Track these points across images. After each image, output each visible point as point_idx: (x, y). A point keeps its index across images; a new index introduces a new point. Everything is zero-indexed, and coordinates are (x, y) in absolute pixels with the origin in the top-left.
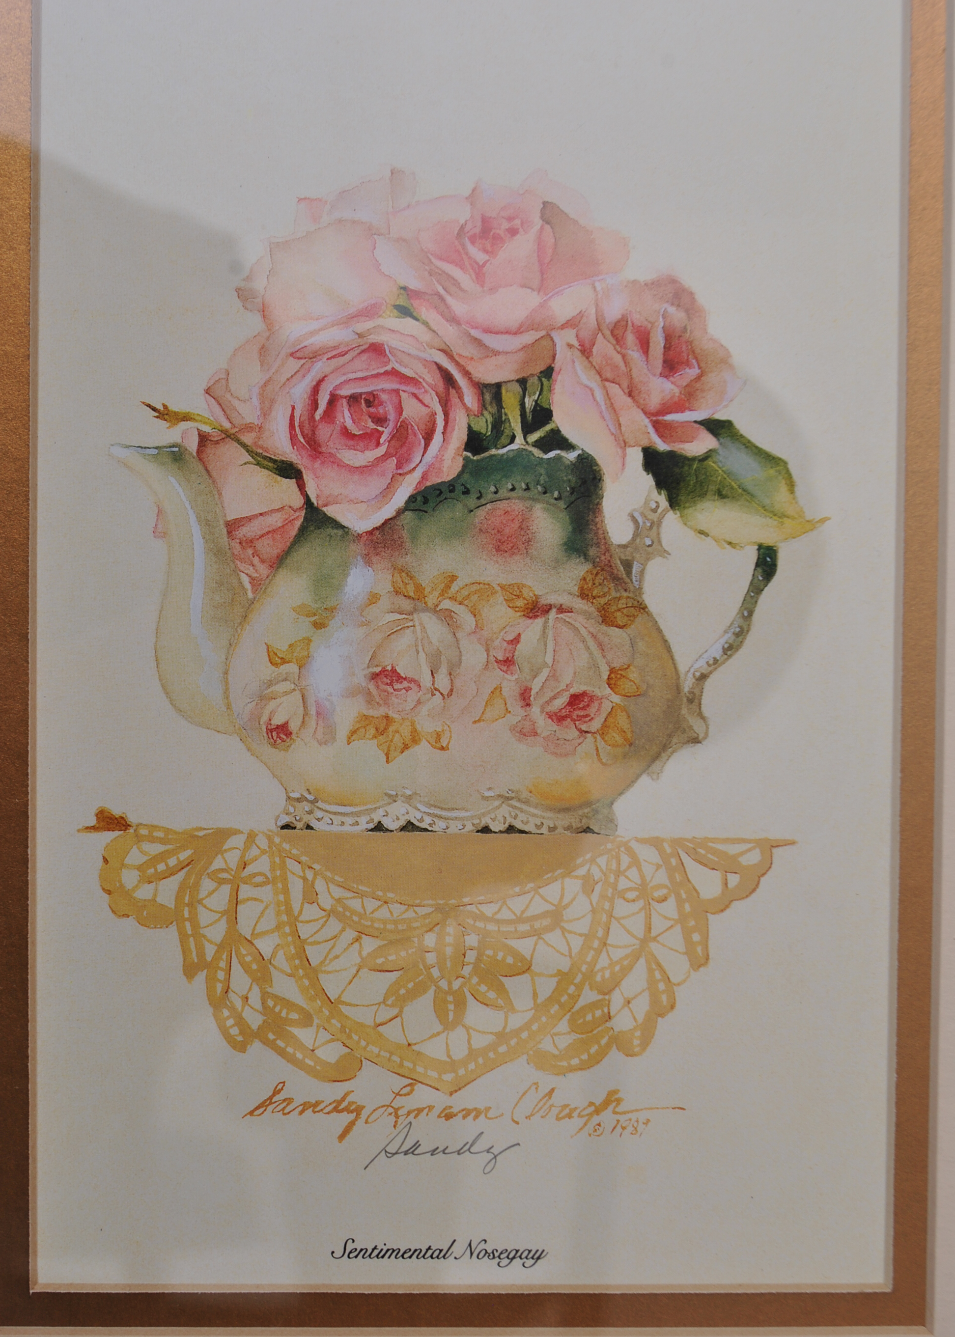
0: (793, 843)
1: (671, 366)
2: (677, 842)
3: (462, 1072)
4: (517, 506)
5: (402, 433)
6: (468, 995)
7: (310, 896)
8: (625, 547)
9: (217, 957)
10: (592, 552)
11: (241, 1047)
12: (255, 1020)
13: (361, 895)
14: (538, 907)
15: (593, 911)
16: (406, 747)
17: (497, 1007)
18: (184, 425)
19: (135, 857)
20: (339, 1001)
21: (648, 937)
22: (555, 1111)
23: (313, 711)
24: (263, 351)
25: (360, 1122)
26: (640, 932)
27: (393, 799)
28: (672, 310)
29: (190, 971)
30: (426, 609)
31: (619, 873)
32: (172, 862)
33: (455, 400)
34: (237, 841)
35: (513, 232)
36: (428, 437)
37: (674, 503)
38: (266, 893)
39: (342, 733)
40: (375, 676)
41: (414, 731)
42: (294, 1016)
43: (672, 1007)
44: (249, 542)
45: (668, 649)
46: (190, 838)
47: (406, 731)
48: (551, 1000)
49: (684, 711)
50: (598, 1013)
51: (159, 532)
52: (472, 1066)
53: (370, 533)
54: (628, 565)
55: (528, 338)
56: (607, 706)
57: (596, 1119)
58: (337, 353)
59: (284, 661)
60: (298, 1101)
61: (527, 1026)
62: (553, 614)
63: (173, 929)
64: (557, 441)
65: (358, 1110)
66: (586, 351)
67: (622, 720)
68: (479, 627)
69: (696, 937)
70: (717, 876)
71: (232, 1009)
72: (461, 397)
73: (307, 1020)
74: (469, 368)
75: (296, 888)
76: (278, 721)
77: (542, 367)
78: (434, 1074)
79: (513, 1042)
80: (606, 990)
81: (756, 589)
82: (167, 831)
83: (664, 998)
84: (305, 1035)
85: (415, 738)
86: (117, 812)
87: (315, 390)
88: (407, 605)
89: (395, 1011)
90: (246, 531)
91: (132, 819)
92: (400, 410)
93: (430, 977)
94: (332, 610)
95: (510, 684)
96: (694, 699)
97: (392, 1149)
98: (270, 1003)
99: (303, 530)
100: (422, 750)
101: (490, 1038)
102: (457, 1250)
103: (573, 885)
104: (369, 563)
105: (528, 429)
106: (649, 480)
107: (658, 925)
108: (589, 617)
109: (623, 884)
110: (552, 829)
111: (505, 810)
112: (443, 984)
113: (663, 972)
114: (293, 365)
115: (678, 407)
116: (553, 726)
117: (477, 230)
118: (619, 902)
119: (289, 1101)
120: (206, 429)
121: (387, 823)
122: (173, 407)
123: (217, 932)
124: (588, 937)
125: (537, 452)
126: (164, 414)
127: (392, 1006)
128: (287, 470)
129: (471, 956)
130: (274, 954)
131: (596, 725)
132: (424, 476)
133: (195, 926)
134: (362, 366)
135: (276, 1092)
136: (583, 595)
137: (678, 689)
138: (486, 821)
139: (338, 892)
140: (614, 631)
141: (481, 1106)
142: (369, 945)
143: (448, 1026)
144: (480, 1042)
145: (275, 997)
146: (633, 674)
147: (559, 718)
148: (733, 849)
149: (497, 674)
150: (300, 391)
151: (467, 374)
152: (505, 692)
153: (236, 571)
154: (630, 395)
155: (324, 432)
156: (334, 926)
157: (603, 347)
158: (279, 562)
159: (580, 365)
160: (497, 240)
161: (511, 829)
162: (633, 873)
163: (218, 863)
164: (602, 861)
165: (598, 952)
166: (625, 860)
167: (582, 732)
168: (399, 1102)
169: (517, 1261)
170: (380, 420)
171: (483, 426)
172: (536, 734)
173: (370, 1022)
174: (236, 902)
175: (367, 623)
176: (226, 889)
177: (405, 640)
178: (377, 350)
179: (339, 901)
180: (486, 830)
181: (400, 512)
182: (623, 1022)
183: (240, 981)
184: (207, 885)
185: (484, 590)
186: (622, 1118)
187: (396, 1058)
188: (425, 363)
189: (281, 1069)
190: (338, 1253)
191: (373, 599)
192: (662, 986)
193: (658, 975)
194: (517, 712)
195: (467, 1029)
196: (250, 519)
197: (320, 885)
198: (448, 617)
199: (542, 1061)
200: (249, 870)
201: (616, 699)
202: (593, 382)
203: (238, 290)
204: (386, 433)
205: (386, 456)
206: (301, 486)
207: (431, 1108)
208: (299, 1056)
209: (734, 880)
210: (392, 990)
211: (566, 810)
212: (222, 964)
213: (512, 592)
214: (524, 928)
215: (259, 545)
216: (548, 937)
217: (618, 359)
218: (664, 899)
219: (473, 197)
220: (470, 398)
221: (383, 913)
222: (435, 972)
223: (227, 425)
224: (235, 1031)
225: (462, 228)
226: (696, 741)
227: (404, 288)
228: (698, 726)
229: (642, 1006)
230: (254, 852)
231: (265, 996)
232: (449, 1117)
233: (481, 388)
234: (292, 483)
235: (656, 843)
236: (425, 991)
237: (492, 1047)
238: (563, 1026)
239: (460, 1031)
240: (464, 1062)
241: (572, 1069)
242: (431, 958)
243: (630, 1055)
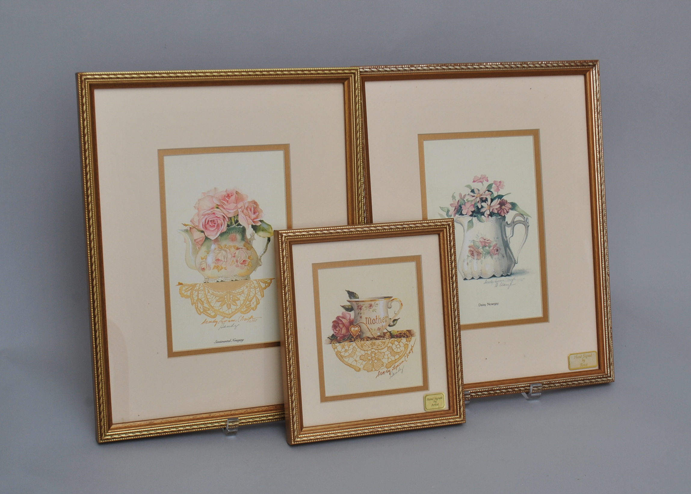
1: (254, 213)
2: (259, 280)
4: (234, 234)
5: (218, 225)
6: (231, 305)
7: (209, 292)
8: (249, 239)
9: (196, 302)
10: (245, 240)
11: (200, 314)
12: (202, 310)
13: (216, 291)
14: (240, 291)
15: (248, 291)
16: (221, 270)
17: (235, 305)
18: (188, 226)
19: (184, 289)
20: (213, 307)
21: (256, 294)
22: (244, 319)
23: (208, 266)
24: (198, 215)
25: (217, 324)
26: (254, 293)
27: (219, 277)
28: (254, 205)
29: (192, 304)
30: (223, 250)
31: (251, 285)
32: (189, 289)
33: (225, 220)
34: (198, 285)
35: (232, 195)
36: (222, 225)
37: (256, 232)
38: (202, 292)
39: (212, 269)
40: (216, 260)
41: (222, 267)
42: (207, 309)
43: (259, 303)
44: (198, 242)
45: (256, 253)
46: (191, 285)
47: (221, 267)
48: (243, 304)
49: (259, 261)
50: (249, 305)
51: (185, 242)
53: (214, 240)
54: (250, 241)
55: (235, 210)
56: (248, 262)
57: (249, 320)
58: (209, 214)
59: (203, 259)
60: (208, 321)
61: (240, 308)
62: (240, 249)
63: (190, 299)
64: (239, 225)
65: (217, 322)
66: (243, 212)
67: (250, 263)
68: (230, 252)
69: (262, 293)
70: (264, 284)
71: (199, 309)
72: (226, 219)
73: (209, 310)
74: (227, 215)
75: (207, 291)
76: (203, 267)
77: (237, 214)
78: (227, 316)
79: (238, 310)
80: (250, 301)
81: (268, 243)
82: (188, 284)
84: (209, 312)
85: (222, 269)
86: (181, 282)
87: (206, 220)
88: (220, 249)
89: (221, 308)
90: (197, 241)
91: (183, 283)
92: (218, 222)
94: (209, 251)
95: (235, 259)
97: (222, 327)
99: (205, 240)
100: (223, 270)
101: (234, 310)
102: (231, 340)
103: (245, 287)
104: (214, 244)
105: (235, 223)
106: (252, 229)
107: (257, 292)
108: (245, 249)
109: (252, 286)
110: (242, 280)
111: (235, 277)
112: (228, 303)
113: (258, 298)
114: (202, 217)
115: (256, 219)
116: (241, 265)
117: (227, 196)
118: (251, 289)
119: (207, 321)
120: (191, 227)
121: (219, 281)
122: (186, 224)
123: (196, 298)
124: (247, 294)
125: (237, 226)
126: (185, 225)
127: (221, 306)
128: (202, 232)
129: (231, 299)
130: (204, 301)
131: (247, 264)
132: (221, 231)
133: (193, 298)
134: (212, 216)
135: (205, 320)
136: (244, 246)
137: (258, 258)
138: (232, 279)
139: (212, 291)
140: (249, 251)
141: (234, 320)
142: (217, 298)
143: (229, 309)
144: (233, 311)
145: (205, 307)
146: (252, 257)
147: (242, 264)
148: (266, 280)
149: (233, 258)
150: (204, 220)
151: (227, 216)
152: (234, 261)
153: (196, 247)
154: (249, 217)
155: (207, 226)
156: (212, 296)
157: (245, 211)
158: (202, 245)
159: (242, 214)
160: (230, 197)
161: (236, 280)
162: (253, 285)
163: (196, 288)
164: (249, 283)
165: (249, 296)
166: (252, 283)
167: (245, 266)
168: (222, 320)
169: (240, 341)
170: (215, 224)
171: (229, 223)
172: (238, 266)
174: (198, 294)
175: (214, 253)
176: (197, 292)
177: (220, 254)
178: (214, 213)
179: (213, 292)
180: (232, 280)
181: (218, 236)
182: (253, 306)
183: (199, 305)
184: (194, 292)
185: (230, 247)
186: (253, 320)
187: (222, 314)
188: (221, 215)
189: (206, 317)
190: (215, 343)
191: (215, 249)
192: (258, 300)
194: (236, 263)
195: (231, 309)
196: (197, 239)
197: (210, 290)
198: (226, 251)
199: (242, 312)
200: (200, 289)
201: (249, 260)
202: (244, 216)
203: (194, 206)
204: (216, 225)
205: (216, 228)
206: (204, 234)
207: (227, 321)
208: (208, 315)
209: (267, 284)
210: (221, 304)
211: (243, 277)
213: (234, 247)
214: (238, 294)
215: (199, 243)
216: (242, 295)
217: (247, 213)
218: (257, 288)
219: (226, 191)
220: (227, 220)
221: (219, 294)
222: (227, 301)
223: (193, 226)
224: (199, 312)
225: (225, 196)
226: (261, 265)
227: (217, 205)
229: (255, 304)
230: (201, 286)
231: (203, 307)
232: (229, 322)
233: (229, 218)
234: (203, 233)
235: (256, 280)
236: (225, 304)
237: (235, 311)
238: (245, 307)
239: (230, 309)
240: (231, 314)
241: (246, 313)
242: (226, 299)
243: (254, 310)
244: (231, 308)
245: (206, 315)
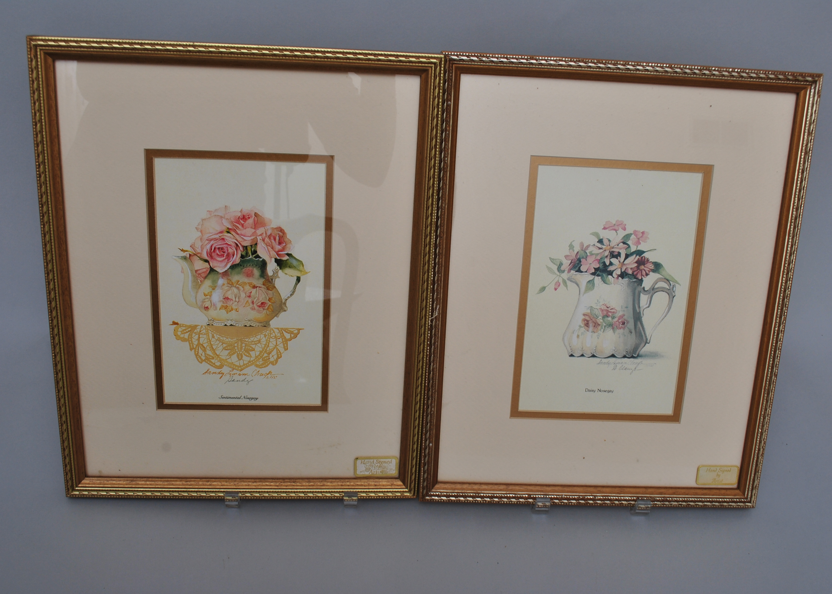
0: (303, 329)
1: (280, 243)
2: (281, 329)
3: (242, 367)
4: (251, 268)
5: (228, 255)
6: (243, 355)
7: (213, 337)
8: (271, 276)
10: (265, 277)
11: (201, 363)
12: (203, 358)
13: (223, 337)
14: (256, 339)
15: (266, 340)
16: (230, 311)
17: (249, 357)
18: (186, 252)
19: (180, 330)
20: (219, 355)
21: (276, 345)
22: (259, 374)
23: (213, 304)
24: (201, 239)
25: (224, 376)
26: (275, 344)
27: (228, 320)
28: (280, 233)
29: (191, 349)
30: (234, 287)
31: (271, 334)
32: (187, 330)
33: (238, 249)
34: (199, 327)
35: (249, 218)
36: (233, 256)
37: (281, 268)
38: (205, 336)
39: (218, 308)
40: (224, 298)
41: (232, 308)
42: (211, 357)
44: (200, 274)
45: (280, 295)
46: (190, 326)
47: (230, 308)
48: (258, 356)
49: (283, 306)
50: (267, 358)
51: (182, 272)
52: (244, 366)
53: (223, 273)
54: (272, 280)
55: (252, 238)
56: (268, 305)
57: (267, 376)
58: (215, 239)
59: (207, 295)
60: (212, 372)
61: (254, 360)
62: (258, 288)
63: (188, 342)
64: (258, 256)
65: (223, 374)
66: (263, 240)
67: (271, 307)
68: (244, 290)
69: (285, 345)
70: (289, 334)
71: (199, 356)
72: (240, 248)
73: (213, 358)
74: (241, 243)
75: (210, 335)
76: (206, 306)
77: (255, 243)
78: (237, 367)
79: (252, 362)
80: (269, 354)
81: (296, 284)
82: (186, 325)
83: (280, 356)
84: (213, 361)
85: (232, 310)
86: (176, 322)
87: (211, 246)
88: (230, 286)
89: (230, 357)
90: (199, 272)
91: (179, 323)
92: (228, 250)
93: (236, 351)
94: (216, 286)
95: (250, 300)
96: (285, 304)
97: (229, 380)
98: (206, 355)
99: (210, 272)
100: (234, 312)
101: (247, 362)
102: (242, 397)
103: (262, 336)
104: (222, 278)
105: (252, 254)
106: (276, 264)
107: (278, 343)
108: (264, 288)
109: (272, 336)
110: (258, 326)
111: (249, 322)
112: (239, 352)
113: (279, 351)
114: (207, 242)
115: (282, 251)
116: (258, 308)
117: (242, 217)
118: (271, 339)
119: (210, 372)
120: (191, 253)
121: (227, 324)
122: (184, 249)
123: (196, 343)
124: (265, 345)
125: (254, 259)
126: (182, 250)
127: (229, 356)
128: (206, 261)
129: (243, 348)
130: (207, 347)
131: (266, 308)
132: (233, 263)
133: (192, 342)
134: (220, 242)
135: (208, 370)
136: (264, 285)
137: (282, 302)
138: (246, 324)
139: (218, 336)
140: (269, 291)
141: (246, 373)
142: (224, 345)
143: (239, 360)
144: (245, 362)
145: (207, 354)
146: (273, 299)
147: (259, 306)
148: (292, 330)
149: (247, 298)
150: (208, 247)
151: (241, 244)
152: (249, 302)
153: (197, 279)
154: (272, 248)
155: (213, 254)
156: (218, 342)
157: (267, 240)
158: (205, 278)
159: (262, 243)
160: (246, 219)
161: (250, 326)
162: (274, 334)
163: (196, 331)
164: (268, 332)
165: (267, 347)
166: (272, 332)
167: (264, 309)
168: (230, 373)
169: (253, 400)
170: (224, 252)
171: (244, 253)
172: (255, 309)
173: (225, 359)
174: (199, 338)
175: (223, 289)
176: (197, 335)
177: (230, 292)
178: (223, 239)
179: (219, 338)
180: (246, 326)
181: (228, 269)
182: (272, 359)
183: (200, 351)
184: (194, 335)
185: (245, 283)
186: (272, 376)
187: (230, 365)
188: (233, 242)
189: (209, 367)
190: (220, 398)
191: (224, 285)
192: (279, 353)
193: (278, 352)
194: (251, 305)
196: (199, 270)
197: (215, 335)
198: (238, 288)
199: (257, 366)
200: (201, 332)
201: (270, 303)
202: (265, 246)
203: (196, 228)
204: (225, 255)
205: (225, 259)
206: (209, 264)
207: (237, 374)
208: (212, 364)
209: (292, 335)
210: (229, 353)
211: (261, 323)
212: (197, 348)
213: (250, 284)
214: (253, 343)
215: (201, 274)
216: (258, 345)
217: (270, 242)
218: (279, 338)
219: (241, 211)
221: (227, 340)
222: (237, 350)
223: (195, 253)
224: (200, 360)
225: (239, 217)
226: (285, 311)
227: (228, 228)
228: (286, 309)
229: (275, 357)
230: (202, 329)
231: (205, 354)
232: (240, 375)
233: (243, 247)
234: (207, 264)
235: (278, 329)
236: (235, 354)
237: (248, 363)
238: (261, 360)
239: (242, 360)
240: (243, 366)
241: (262, 367)
242: (236, 348)
243: (274, 365)
244: (243, 359)
245: (209, 364)
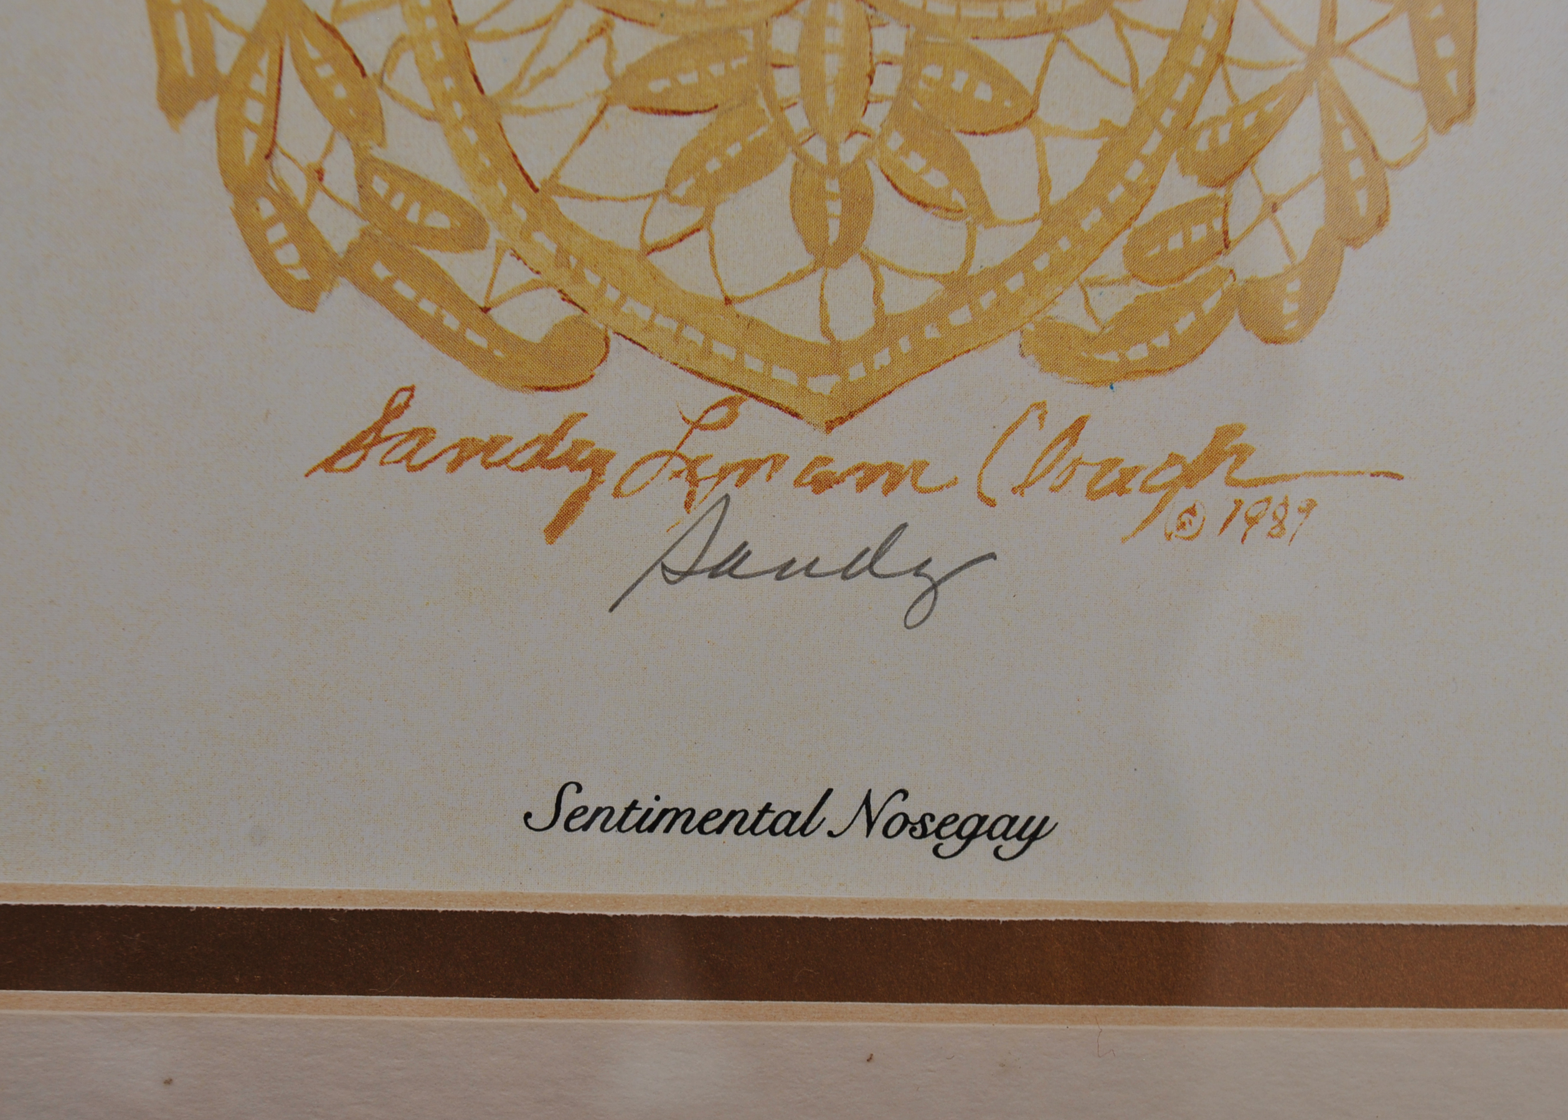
3: (856, 372)
6: (880, 184)
9: (245, 65)
17: (950, 212)
20: (554, 185)
22: (1085, 475)
25: (602, 494)
26: (1308, 35)
42: (439, 221)
43: (1381, 222)
50: (1199, 233)
52: (882, 358)
57: (1184, 498)
60: (446, 437)
61: (1023, 260)
65: (598, 463)
69: (1445, 48)
71: (283, 200)
78: (786, 376)
79: (987, 300)
83: (1362, 200)
89: (693, 216)
93: (783, 130)
97: (678, 561)
98: (380, 186)
101: (926, 292)
102: (836, 814)
112: (817, 150)
113: (1361, 132)
119: (424, 435)
127: (684, 202)
129: (887, 81)
130: (391, 59)
135: (392, 412)
141: (904, 460)
165: (1205, 78)
168: (699, 444)
169: (982, 845)
173: (630, 241)
186: (1250, 497)
187: (693, 335)
189: (405, 356)
190: (541, 819)
192: (1356, 169)
193: (1348, 141)
195: (874, 265)
207: (778, 461)
208: (451, 322)
212: (259, 84)
216: (1079, 35)
222: (797, 119)
224: (288, 256)
232: (821, 484)
236: (769, 167)
237: (935, 312)
238: (1112, 262)
239: (855, 271)
240: (864, 349)
241: (1130, 372)
242: (786, 83)
243: (1273, 338)
244: (877, 241)
245: (408, 314)
